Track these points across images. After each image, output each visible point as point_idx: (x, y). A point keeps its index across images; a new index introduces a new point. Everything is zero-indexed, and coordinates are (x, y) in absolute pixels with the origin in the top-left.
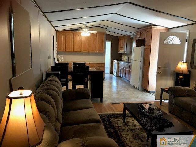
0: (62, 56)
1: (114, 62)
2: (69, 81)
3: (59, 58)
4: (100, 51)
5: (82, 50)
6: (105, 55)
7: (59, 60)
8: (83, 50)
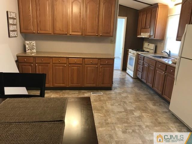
0: (34, 42)
1: (129, 53)
2: (46, 91)
3: (27, 46)
4: (105, 35)
5: (71, 30)
6: (115, 42)
7: (27, 49)
8: (72, 32)
